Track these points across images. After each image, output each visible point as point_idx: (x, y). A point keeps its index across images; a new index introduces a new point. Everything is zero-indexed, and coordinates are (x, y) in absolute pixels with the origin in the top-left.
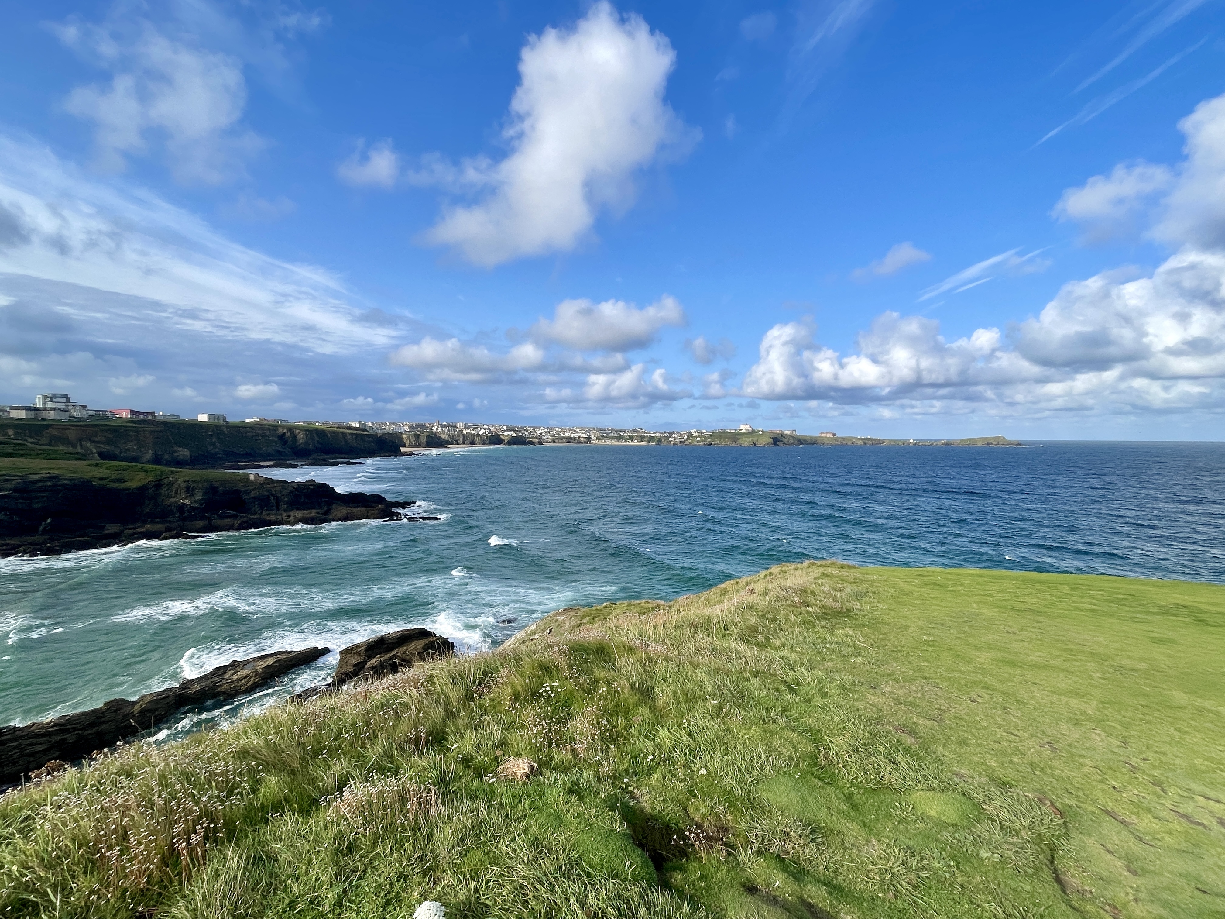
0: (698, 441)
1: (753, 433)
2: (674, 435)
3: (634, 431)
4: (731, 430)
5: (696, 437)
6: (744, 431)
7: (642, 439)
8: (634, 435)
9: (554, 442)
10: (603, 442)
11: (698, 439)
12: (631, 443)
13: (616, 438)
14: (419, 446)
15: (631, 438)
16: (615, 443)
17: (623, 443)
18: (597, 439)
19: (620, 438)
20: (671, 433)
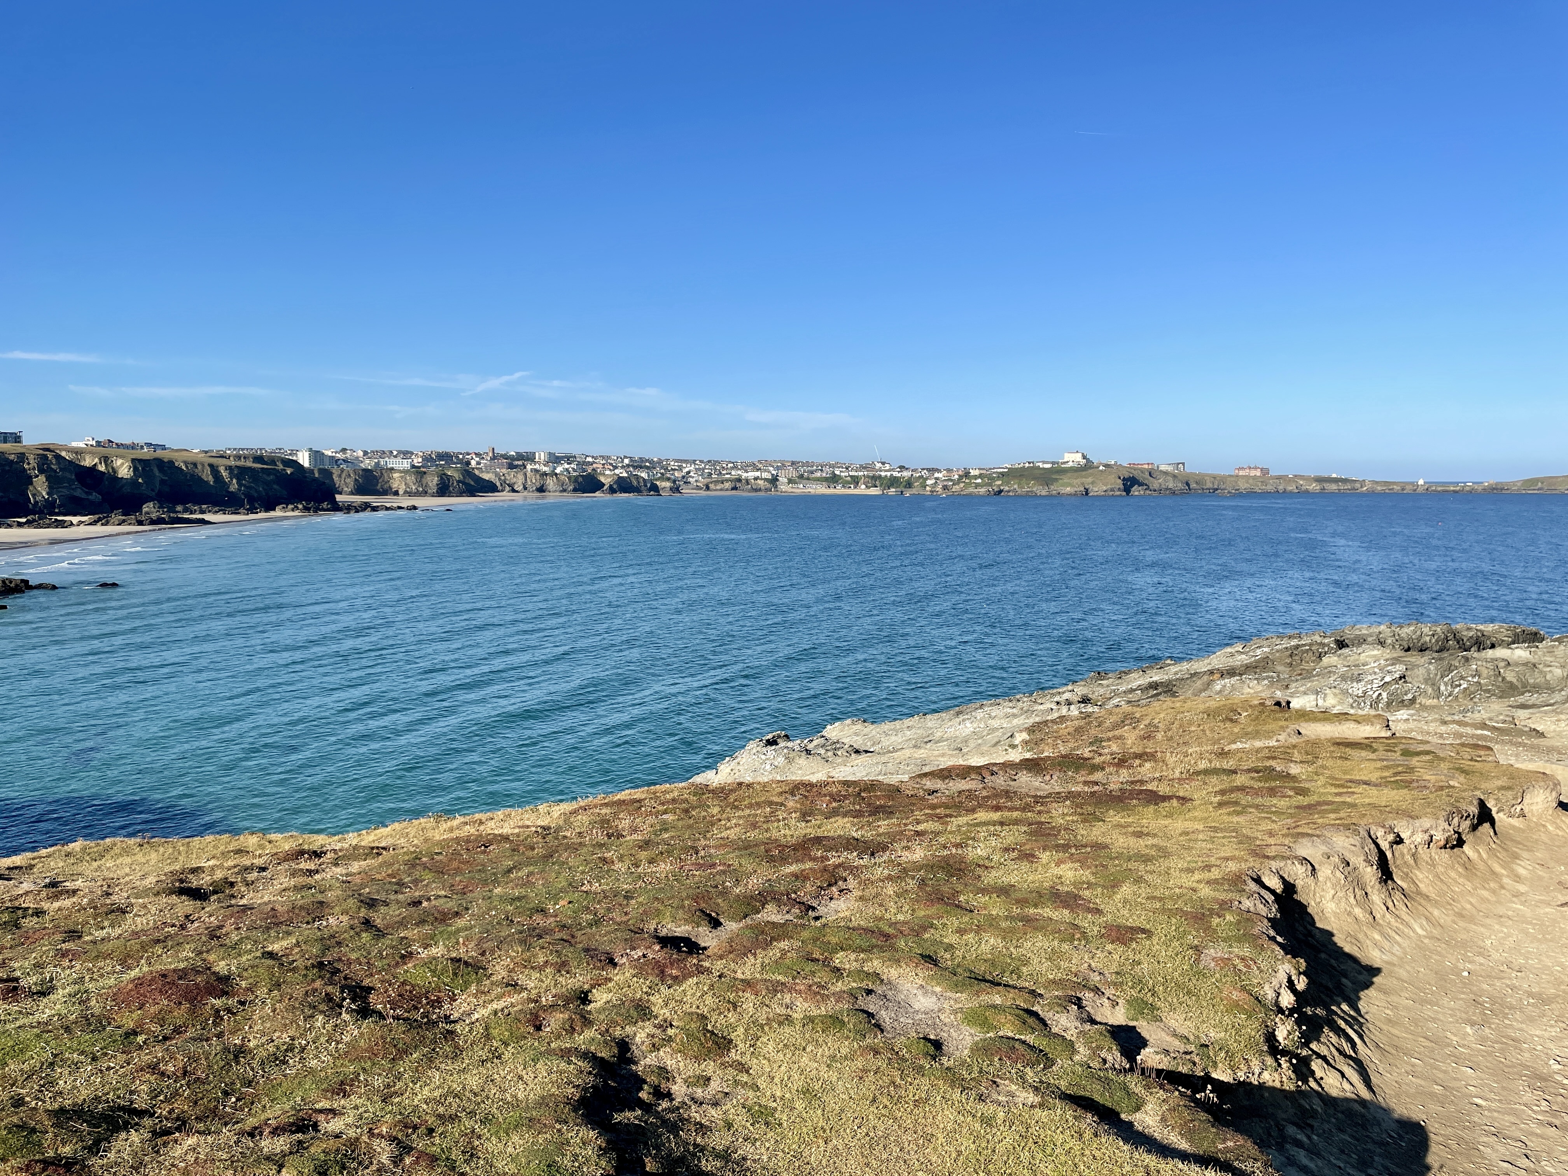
0: (977, 486)
1: (1088, 466)
2: (936, 475)
3: (863, 467)
4: (1044, 462)
5: (976, 477)
6: (1071, 464)
7: (875, 480)
8: (861, 474)
9: (708, 488)
10: (800, 489)
11: (979, 481)
12: (852, 491)
13: (826, 479)
14: (425, 493)
15: (855, 481)
16: (821, 489)
17: (839, 490)
18: (790, 481)
19: (834, 479)
20: (932, 470)
